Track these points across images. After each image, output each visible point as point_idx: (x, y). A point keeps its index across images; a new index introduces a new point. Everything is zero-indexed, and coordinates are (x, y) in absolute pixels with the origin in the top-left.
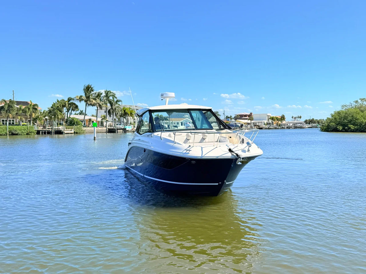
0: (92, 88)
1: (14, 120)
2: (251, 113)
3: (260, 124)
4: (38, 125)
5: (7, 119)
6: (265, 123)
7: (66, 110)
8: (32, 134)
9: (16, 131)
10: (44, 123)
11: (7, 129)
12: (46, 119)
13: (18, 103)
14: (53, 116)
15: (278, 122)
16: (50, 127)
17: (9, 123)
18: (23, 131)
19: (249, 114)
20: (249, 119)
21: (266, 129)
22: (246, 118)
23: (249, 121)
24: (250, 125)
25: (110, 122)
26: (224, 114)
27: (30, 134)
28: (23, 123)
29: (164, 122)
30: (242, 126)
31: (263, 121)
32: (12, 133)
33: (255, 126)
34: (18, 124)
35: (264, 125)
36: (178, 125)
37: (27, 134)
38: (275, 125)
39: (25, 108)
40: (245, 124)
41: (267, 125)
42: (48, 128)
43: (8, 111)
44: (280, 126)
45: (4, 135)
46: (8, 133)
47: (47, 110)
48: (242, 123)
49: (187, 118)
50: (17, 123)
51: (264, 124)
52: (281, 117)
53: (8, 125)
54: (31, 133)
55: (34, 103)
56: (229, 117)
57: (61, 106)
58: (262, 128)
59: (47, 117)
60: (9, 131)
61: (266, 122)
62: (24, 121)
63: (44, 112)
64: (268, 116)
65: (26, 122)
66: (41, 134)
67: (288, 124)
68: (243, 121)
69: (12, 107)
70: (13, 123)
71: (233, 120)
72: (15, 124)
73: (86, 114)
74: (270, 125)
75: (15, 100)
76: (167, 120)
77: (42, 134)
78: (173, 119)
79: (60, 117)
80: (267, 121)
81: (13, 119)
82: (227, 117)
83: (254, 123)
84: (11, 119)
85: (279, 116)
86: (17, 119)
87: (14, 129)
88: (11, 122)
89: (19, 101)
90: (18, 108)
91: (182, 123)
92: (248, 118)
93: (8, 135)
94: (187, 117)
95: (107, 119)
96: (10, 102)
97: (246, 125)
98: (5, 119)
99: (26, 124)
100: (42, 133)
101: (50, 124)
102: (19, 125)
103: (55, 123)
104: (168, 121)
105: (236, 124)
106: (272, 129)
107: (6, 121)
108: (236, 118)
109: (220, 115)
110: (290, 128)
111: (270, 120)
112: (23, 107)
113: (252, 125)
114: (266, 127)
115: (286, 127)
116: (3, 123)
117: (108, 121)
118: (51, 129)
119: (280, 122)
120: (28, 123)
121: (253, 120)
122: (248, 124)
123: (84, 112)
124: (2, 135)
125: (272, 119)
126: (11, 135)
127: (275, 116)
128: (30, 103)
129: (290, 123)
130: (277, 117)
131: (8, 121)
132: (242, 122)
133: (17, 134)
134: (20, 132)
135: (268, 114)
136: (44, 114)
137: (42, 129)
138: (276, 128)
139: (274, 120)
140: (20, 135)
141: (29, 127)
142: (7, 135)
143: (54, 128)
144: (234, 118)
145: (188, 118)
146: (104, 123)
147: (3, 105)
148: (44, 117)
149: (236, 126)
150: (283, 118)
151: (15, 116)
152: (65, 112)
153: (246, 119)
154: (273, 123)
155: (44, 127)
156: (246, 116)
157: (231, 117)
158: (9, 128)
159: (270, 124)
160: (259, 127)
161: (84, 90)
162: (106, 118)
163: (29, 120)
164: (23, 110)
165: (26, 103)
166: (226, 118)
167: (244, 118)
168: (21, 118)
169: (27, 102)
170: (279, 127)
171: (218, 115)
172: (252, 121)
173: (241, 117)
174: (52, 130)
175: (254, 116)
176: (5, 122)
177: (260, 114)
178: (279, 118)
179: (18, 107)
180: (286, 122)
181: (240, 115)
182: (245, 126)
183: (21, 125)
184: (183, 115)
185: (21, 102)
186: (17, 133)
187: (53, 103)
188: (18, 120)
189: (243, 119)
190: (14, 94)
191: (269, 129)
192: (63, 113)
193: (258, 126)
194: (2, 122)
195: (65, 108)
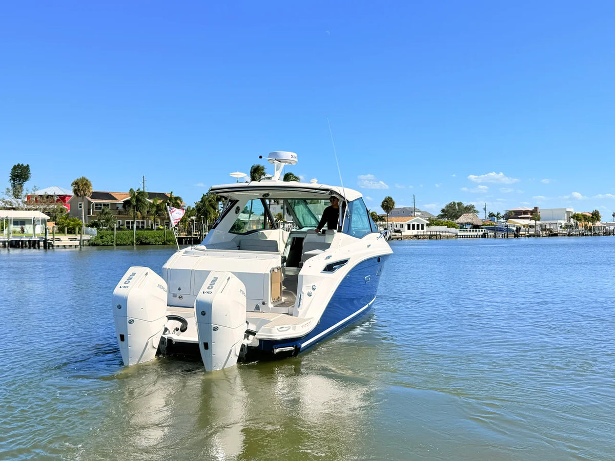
0: (263, 169)
1: (144, 222)
2: (536, 208)
3: (552, 227)
4: (179, 230)
5: (134, 220)
6: (563, 225)
7: (222, 206)
8: (171, 243)
9: (147, 238)
10: (189, 226)
11: (134, 235)
12: (192, 221)
13: (151, 196)
14: (202, 215)
15: (586, 223)
16: (197, 233)
17: (137, 226)
18: (158, 239)
19: (531, 209)
20: (531, 219)
21: (564, 235)
22: (526, 216)
23: (533, 222)
24: (534, 229)
25: (289, 224)
26: (485, 209)
27: (168, 243)
28: (157, 226)
29: (378, 223)
30: (518, 229)
31: (559, 221)
32: (141, 242)
33: (543, 230)
34: (150, 228)
35: (561, 229)
36: (402, 230)
37: (164, 244)
38: (581, 228)
39: (161, 203)
40: (524, 227)
41: (567, 228)
42: (195, 233)
43: (137, 208)
44: (590, 230)
45: (129, 245)
46: (135, 242)
47: (194, 206)
48: (519, 225)
49: (418, 218)
50: (148, 226)
51: (561, 227)
52: (592, 214)
53: (135, 230)
54: (169, 241)
55: (174, 195)
56: (494, 215)
57: (215, 200)
58: (556, 235)
59: (194, 218)
60: (136, 239)
61: (564, 223)
62: (159, 224)
63: (187, 209)
64: (568, 213)
65: (162, 224)
66: (184, 243)
67: (606, 227)
68: (520, 222)
69: (141, 201)
70: (143, 227)
71: (502, 220)
72: (145, 227)
73: (252, 213)
74: (573, 229)
75: (146, 191)
76: (384, 220)
77: (186, 243)
78: (394, 218)
79: (212, 217)
80: (566, 221)
81: (143, 219)
82: (491, 215)
83: (541, 225)
84: (140, 221)
85: (588, 212)
86: (148, 220)
87: (144, 236)
88: (140, 225)
89: (152, 192)
90: (150, 203)
91: (409, 225)
92: (531, 216)
93: (135, 245)
94: (417, 216)
95: (285, 220)
96: (138, 194)
97: (527, 229)
98: (131, 221)
99: (162, 227)
100: (186, 241)
101: (198, 227)
102: (152, 229)
103: (205, 226)
104: (384, 223)
105: (507, 226)
106: (575, 235)
107: (133, 223)
108: (508, 216)
109: (478, 212)
110: (609, 234)
111: (572, 219)
112: (159, 202)
113: (539, 229)
114: (564, 232)
115: (601, 233)
116: (128, 227)
117: (286, 222)
118: (199, 235)
119: (590, 224)
120: (165, 226)
121: (539, 220)
122: (531, 227)
123: (249, 209)
124: (126, 245)
125: (576, 217)
126: (139, 245)
127: (580, 213)
128: (169, 196)
129: (609, 225)
130: (584, 214)
131: (135, 223)
132: (518, 223)
133: (148, 244)
134: (152, 240)
135: (567, 210)
136: (189, 213)
137: (186, 235)
138: (583, 235)
139: (580, 220)
140: (152, 245)
141: (167, 232)
142: (133, 245)
143: (204, 234)
144: (503, 217)
145: (419, 216)
146: (280, 225)
147: (129, 198)
148: (189, 217)
149: (508, 230)
150: (595, 216)
151: (145, 215)
152: (220, 208)
153: (527, 218)
154: (577, 224)
155: (189, 233)
156: (525, 212)
157: (498, 214)
158: (137, 234)
159: (571, 226)
160: (551, 232)
161: (251, 173)
162: (284, 217)
163: (166, 222)
164: (158, 206)
165: (162, 196)
166: (489, 216)
167: (522, 216)
168: (154, 219)
169: (164, 194)
170: (589, 233)
171: (475, 210)
172: (538, 222)
173: (517, 214)
174: (200, 237)
175: (541, 213)
176: (131, 225)
177: (552, 210)
178: (589, 217)
179: (151, 201)
180: (601, 223)
181: (514, 211)
182: (525, 231)
183: (154, 229)
184: (412, 212)
185: (155, 193)
186: (148, 241)
187: (202, 196)
188: (150, 222)
189: (521, 218)
190: (145, 182)
191: (569, 235)
192: (217, 210)
193: (548, 230)
194: (126, 225)
195: (220, 203)
